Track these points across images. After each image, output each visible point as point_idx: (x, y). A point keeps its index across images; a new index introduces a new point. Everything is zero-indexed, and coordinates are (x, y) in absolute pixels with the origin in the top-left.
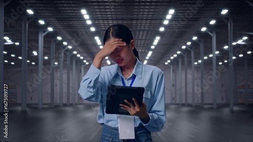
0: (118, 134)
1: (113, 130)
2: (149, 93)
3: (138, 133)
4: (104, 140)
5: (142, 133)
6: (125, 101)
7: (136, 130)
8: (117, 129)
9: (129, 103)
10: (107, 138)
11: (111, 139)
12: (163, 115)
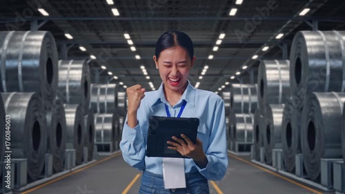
0: (162, 184)
1: (156, 179)
2: (204, 126)
3: (190, 182)
4: (144, 191)
5: (196, 182)
6: (173, 137)
7: (188, 177)
8: (161, 177)
9: (179, 141)
10: (148, 189)
11: (153, 191)
12: (223, 158)
